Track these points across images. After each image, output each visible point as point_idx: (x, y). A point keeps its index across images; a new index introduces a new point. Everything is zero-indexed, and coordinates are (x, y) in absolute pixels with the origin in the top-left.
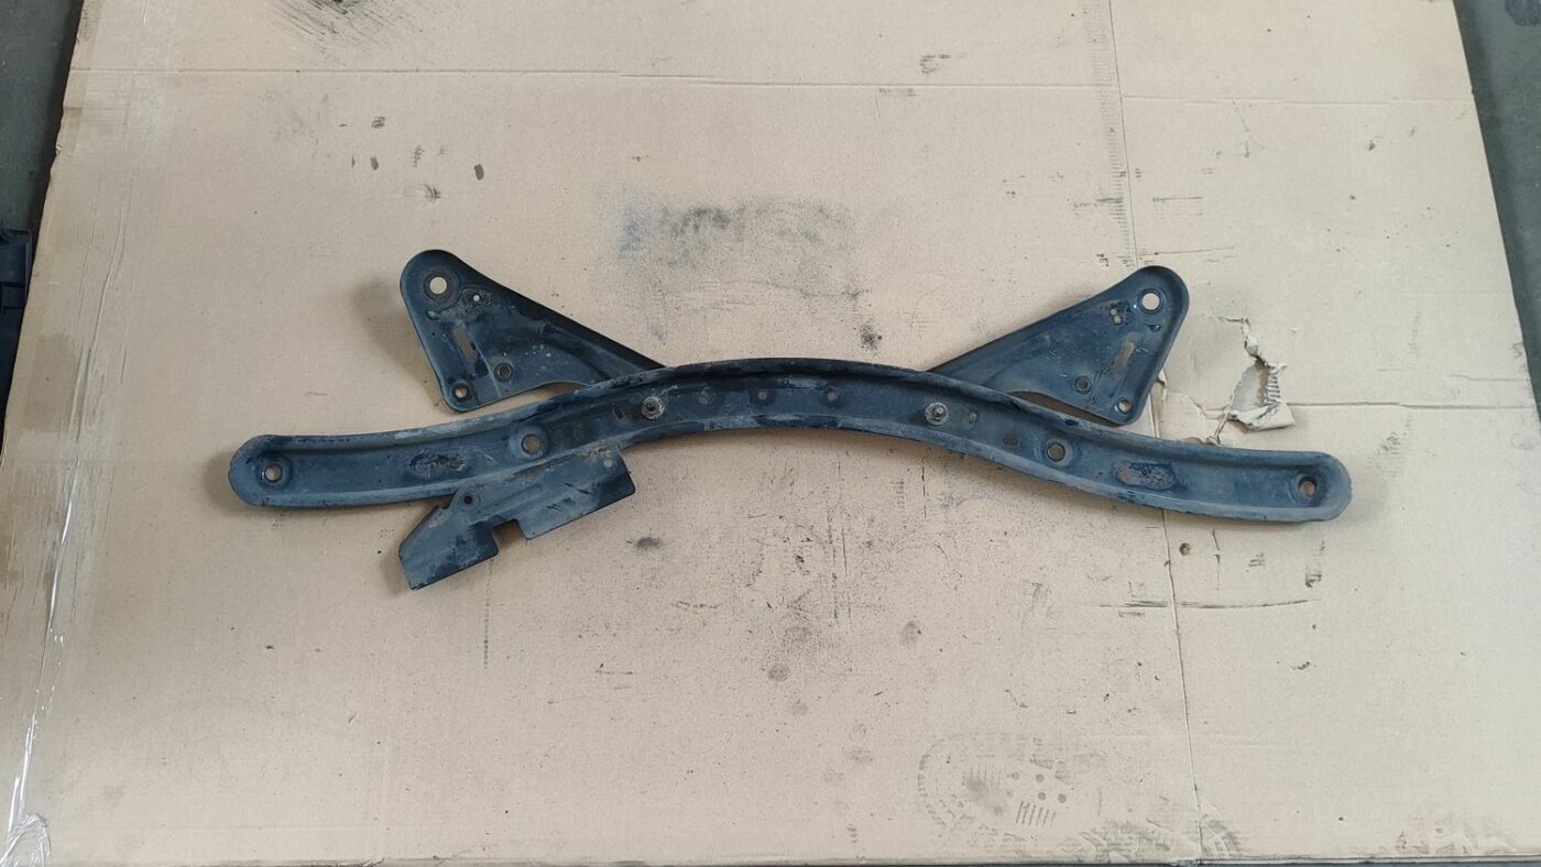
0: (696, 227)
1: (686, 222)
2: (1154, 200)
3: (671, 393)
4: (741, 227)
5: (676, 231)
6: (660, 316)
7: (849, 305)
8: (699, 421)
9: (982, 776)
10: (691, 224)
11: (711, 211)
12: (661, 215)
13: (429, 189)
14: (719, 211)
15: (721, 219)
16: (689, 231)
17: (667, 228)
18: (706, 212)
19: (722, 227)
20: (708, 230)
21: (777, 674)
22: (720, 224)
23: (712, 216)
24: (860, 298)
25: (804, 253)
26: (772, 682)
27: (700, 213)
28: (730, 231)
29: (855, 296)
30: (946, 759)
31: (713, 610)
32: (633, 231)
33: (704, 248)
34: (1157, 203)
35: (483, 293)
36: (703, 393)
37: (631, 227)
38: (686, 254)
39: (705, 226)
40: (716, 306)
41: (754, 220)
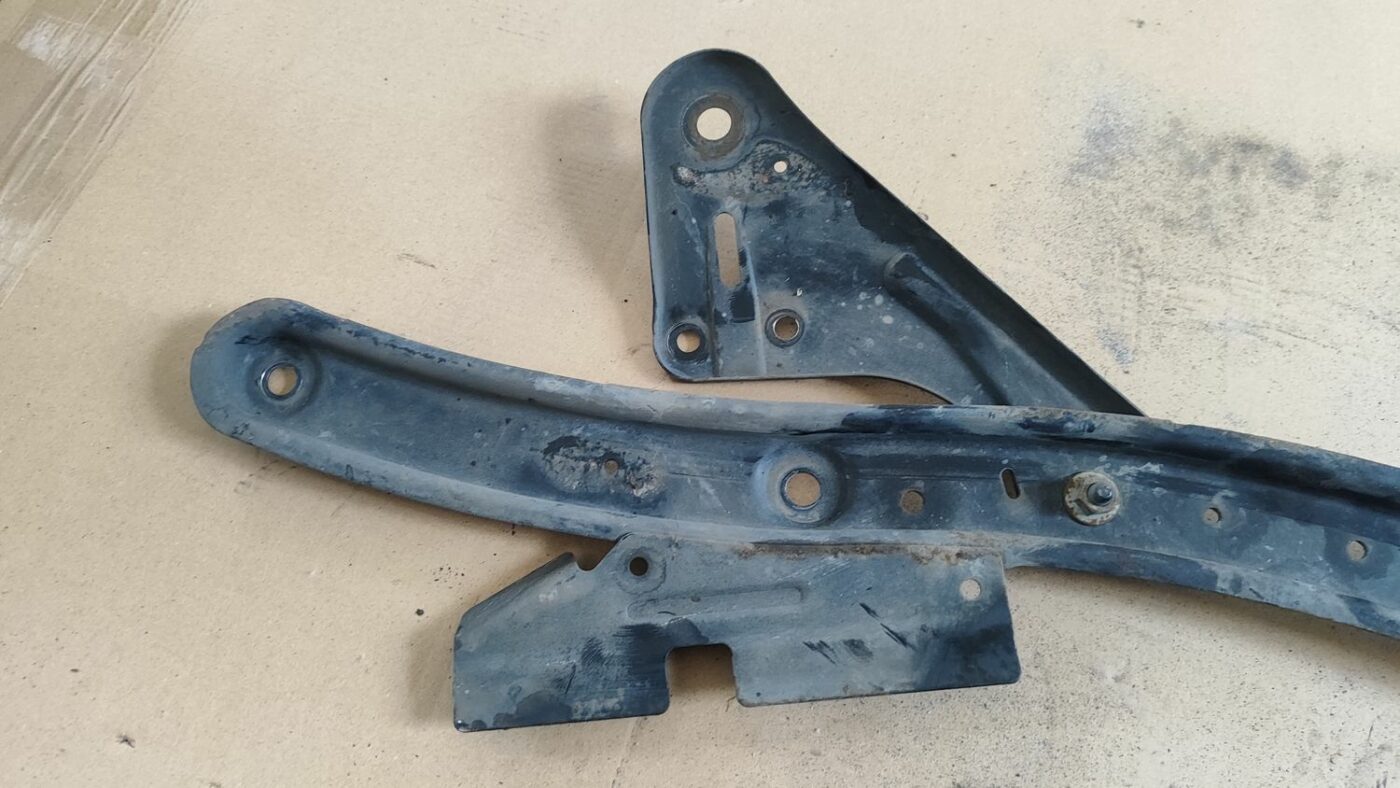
0: (1235, 171)
1: (1214, 156)
3: (1143, 479)
4: (1328, 194)
5: (1191, 166)
6: (1126, 313)
8: (1206, 565)
10: (1225, 162)
11: (1269, 149)
12: (1166, 130)
14: (1287, 154)
15: (1289, 170)
16: (1219, 174)
17: (1173, 156)
18: (1258, 148)
19: (1290, 184)
20: (1258, 184)
22: (1285, 177)
23: (1271, 158)
27: (1248, 147)
28: (1304, 198)
32: (1104, 145)
33: (1245, 213)
35: (796, 160)
36: (1217, 501)
37: (1101, 137)
38: (1204, 213)
39: (1253, 174)
40: (1252, 328)
41: (1358, 189)
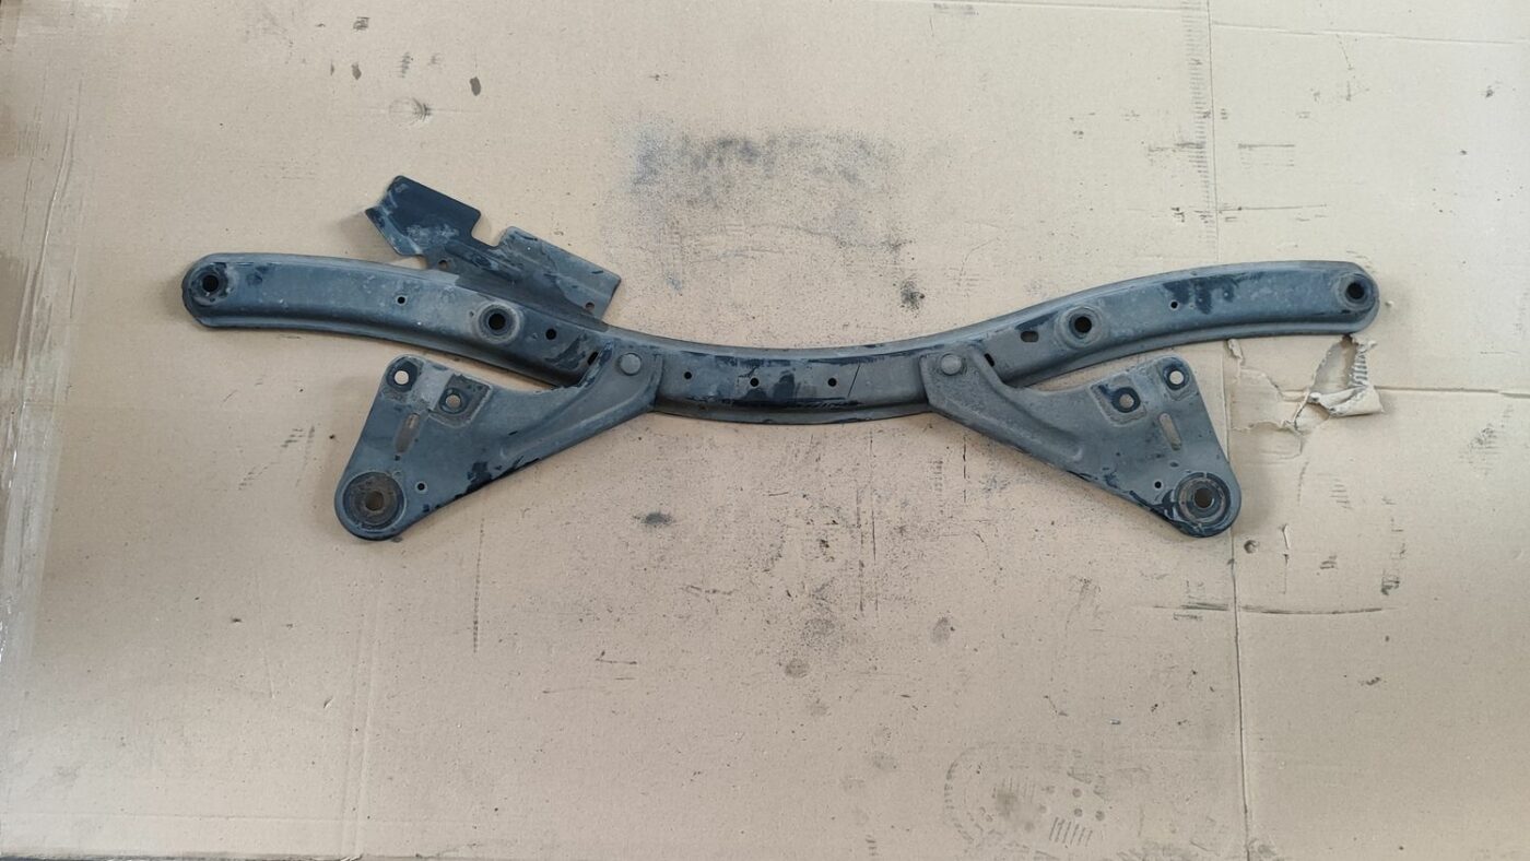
0: (720, 160)
1: (709, 153)
2: (1241, 146)
4: (770, 162)
5: (698, 164)
6: (677, 262)
7: (890, 257)
9: (1014, 788)
10: (715, 156)
11: (737, 142)
12: (680, 144)
13: (418, 104)
14: (746, 143)
15: (748, 152)
16: (712, 164)
17: (687, 160)
18: (731, 142)
19: (749, 161)
20: (734, 165)
21: (794, 669)
22: (747, 157)
23: (738, 147)
24: (903, 250)
25: (842, 196)
26: (790, 679)
27: (725, 143)
28: (759, 169)
29: (896, 247)
30: (976, 768)
31: (728, 597)
32: (650, 163)
33: (728, 184)
34: (1243, 150)
37: (646, 158)
38: (708, 191)
39: (730, 159)
40: (740, 253)
41: (786, 155)
